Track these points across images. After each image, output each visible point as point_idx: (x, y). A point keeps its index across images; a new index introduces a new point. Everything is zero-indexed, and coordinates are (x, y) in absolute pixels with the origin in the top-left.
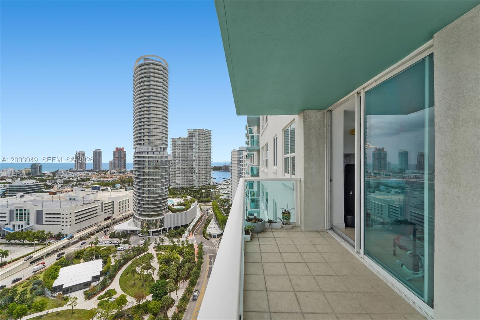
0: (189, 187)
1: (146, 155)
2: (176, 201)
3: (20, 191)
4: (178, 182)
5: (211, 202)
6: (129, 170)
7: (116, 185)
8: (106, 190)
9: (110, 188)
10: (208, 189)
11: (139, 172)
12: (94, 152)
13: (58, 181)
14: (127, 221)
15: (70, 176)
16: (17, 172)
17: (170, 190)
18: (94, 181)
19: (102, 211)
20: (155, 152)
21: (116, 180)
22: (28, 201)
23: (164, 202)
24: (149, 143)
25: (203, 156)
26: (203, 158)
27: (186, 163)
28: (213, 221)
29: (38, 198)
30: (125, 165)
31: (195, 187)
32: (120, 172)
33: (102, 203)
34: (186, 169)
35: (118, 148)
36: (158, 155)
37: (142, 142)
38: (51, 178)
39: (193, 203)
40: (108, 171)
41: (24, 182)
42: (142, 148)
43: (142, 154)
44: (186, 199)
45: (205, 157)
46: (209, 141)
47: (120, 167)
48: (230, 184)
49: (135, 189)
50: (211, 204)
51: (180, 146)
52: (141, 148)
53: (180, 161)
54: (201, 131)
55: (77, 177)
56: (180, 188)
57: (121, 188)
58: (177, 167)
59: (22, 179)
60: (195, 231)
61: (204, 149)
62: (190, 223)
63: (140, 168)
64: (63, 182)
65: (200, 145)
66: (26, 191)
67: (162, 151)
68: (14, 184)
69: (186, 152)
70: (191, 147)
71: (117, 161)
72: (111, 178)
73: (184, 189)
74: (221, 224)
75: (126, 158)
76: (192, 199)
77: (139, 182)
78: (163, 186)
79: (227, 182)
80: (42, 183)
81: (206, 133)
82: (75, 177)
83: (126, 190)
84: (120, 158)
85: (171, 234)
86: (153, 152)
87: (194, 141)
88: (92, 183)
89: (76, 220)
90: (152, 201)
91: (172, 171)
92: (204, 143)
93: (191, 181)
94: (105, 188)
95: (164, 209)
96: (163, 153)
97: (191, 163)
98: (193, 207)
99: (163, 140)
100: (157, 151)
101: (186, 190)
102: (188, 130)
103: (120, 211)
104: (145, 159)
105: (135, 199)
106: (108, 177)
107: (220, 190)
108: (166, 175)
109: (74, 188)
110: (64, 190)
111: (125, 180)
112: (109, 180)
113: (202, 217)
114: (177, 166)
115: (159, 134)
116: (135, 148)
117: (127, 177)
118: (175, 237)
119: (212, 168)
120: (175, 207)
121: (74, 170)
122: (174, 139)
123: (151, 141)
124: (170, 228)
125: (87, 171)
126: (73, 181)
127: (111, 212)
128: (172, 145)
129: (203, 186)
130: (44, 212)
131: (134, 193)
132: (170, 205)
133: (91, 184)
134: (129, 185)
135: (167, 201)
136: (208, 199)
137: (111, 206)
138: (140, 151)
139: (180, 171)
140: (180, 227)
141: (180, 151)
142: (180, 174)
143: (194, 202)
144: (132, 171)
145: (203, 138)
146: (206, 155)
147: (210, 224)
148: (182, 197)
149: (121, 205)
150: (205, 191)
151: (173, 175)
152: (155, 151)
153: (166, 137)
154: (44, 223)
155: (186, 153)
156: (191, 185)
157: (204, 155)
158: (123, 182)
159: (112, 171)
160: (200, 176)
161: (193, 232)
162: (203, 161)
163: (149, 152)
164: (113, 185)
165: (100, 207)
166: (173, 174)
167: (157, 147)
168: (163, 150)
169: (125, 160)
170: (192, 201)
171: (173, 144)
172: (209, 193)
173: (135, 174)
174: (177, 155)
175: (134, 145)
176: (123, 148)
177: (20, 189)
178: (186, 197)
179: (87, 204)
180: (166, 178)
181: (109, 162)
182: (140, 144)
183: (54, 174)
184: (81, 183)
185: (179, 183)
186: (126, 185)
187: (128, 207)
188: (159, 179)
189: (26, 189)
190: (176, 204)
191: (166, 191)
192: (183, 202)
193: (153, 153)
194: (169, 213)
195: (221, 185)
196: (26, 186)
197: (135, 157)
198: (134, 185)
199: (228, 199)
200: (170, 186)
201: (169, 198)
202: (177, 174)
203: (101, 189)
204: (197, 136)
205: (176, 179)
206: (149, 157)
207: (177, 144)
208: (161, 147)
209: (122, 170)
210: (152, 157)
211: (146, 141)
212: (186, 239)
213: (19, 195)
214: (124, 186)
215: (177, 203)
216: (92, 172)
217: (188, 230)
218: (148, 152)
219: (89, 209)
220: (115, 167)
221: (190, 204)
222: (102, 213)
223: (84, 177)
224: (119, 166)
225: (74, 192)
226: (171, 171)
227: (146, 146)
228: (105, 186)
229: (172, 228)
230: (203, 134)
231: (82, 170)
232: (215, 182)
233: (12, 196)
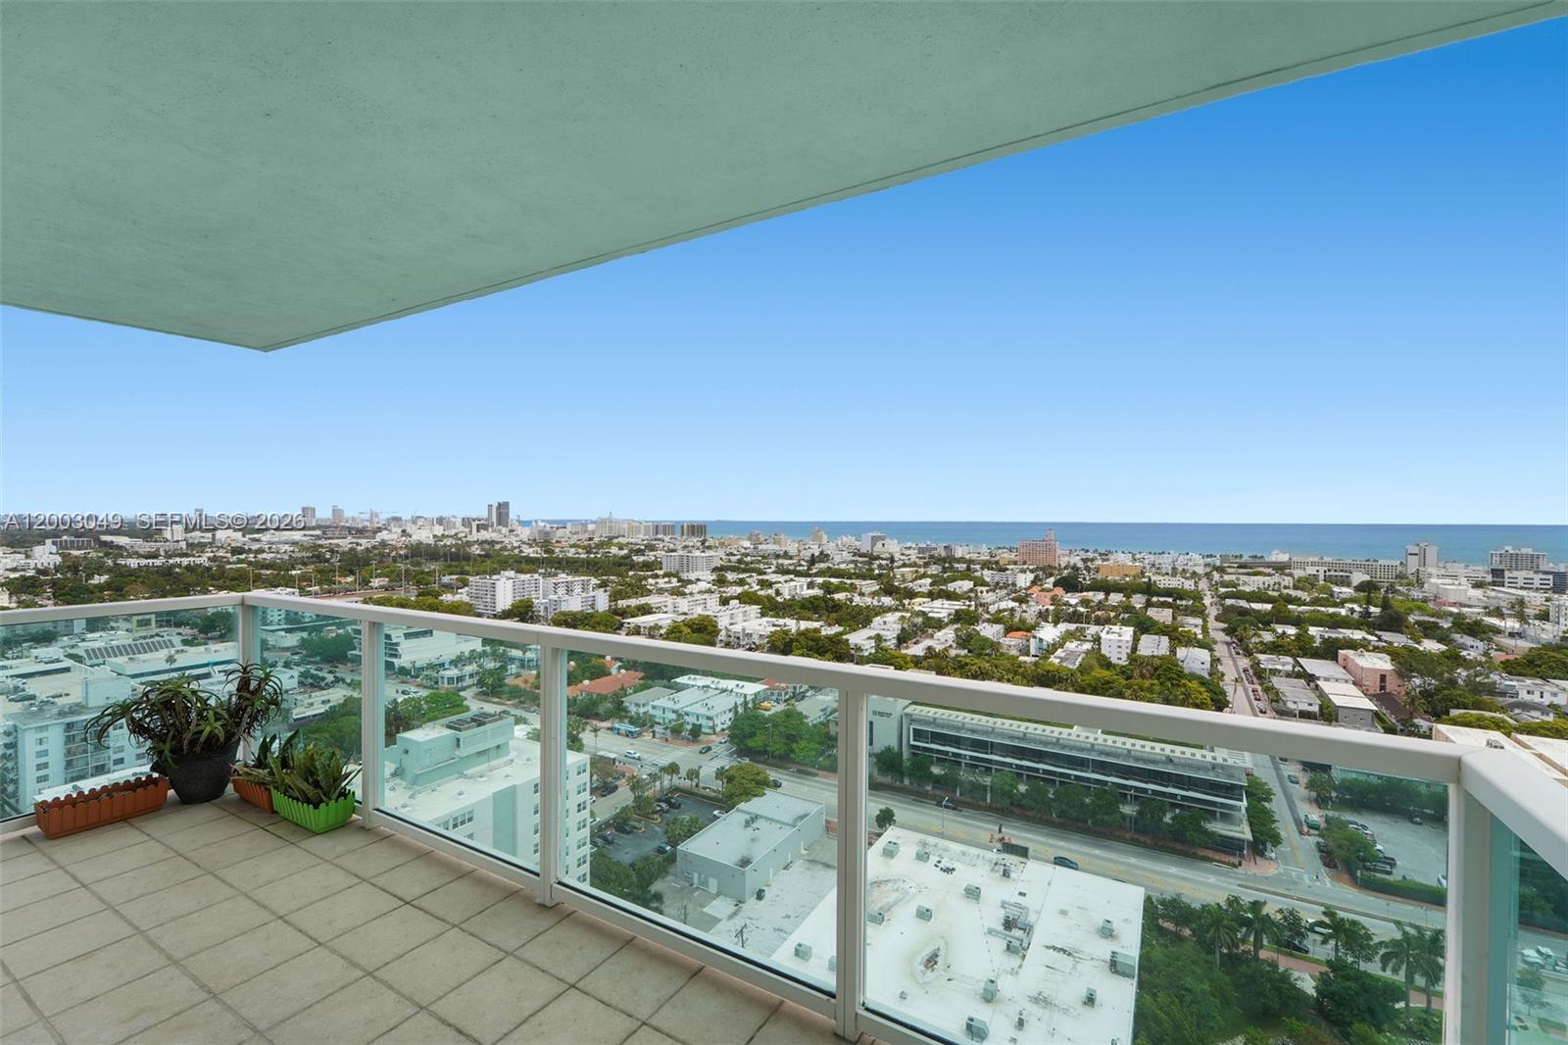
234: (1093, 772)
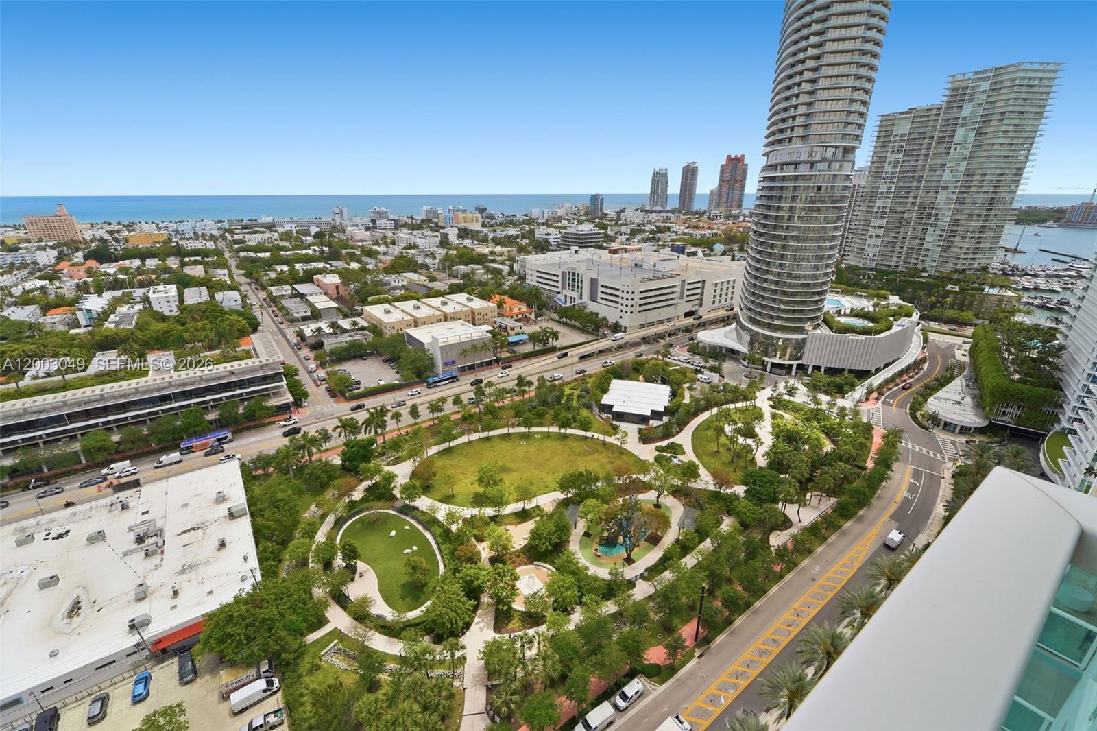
0: (903, 269)
1: (790, 172)
2: (849, 302)
3: (575, 242)
4: (870, 251)
5: (971, 325)
6: (746, 212)
7: (715, 246)
8: (694, 254)
9: (703, 252)
10: (974, 286)
11: (766, 217)
12: (684, 168)
13: (623, 229)
14: (724, 326)
15: (640, 220)
16: (574, 210)
17: (838, 272)
18: (676, 233)
19: (682, 297)
20: (817, 162)
21: (716, 235)
22: (583, 261)
23: (817, 302)
24: (804, 138)
25: (989, 172)
26: (987, 177)
27: (912, 195)
28: (958, 384)
29: (595, 258)
30: (741, 200)
31: (924, 270)
32: (728, 217)
33: (683, 281)
34: (906, 215)
35: (732, 157)
36: (823, 171)
37: (788, 134)
38: (613, 222)
39: (903, 319)
40: (705, 212)
41: (581, 227)
42: (785, 153)
43: (782, 169)
44: (882, 303)
45: (998, 172)
46: (1034, 109)
47: (729, 205)
48: (1080, 277)
49: (749, 259)
50: (970, 331)
51: (906, 138)
52: (781, 152)
53: (893, 190)
54: (1009, 73)
55: (650, 223)
56: (872, 269)
57: (723, 254)
58: (879, 207)
59: (580, 222)
60: (887, 394)
61: (1002, 144)
62: (878, 370)
63: (768, 208)
64: (629, 232)
65: (984, 130)
66: (582, 243)
67: (839, 158)
68: (570, 230)
69: (922, 157)
70: (946, 141)
71: (725, 191)
72: (709, 228)
73: (886, 274)
74: (988, 400)
75: (747, 182)
76: (901, 307)
77: (762, 243)
78: (822, 258)
79: (1067, 270)
80: (602, 231)
81: (1030, 79)
82: (647, 223)
83: (733, 260)
84: (732, 182)
85: (817, 381)
86: (812, 164)
87: (965, 118)
88: (674, 236)
89: (640, 305)
90: (784, 293)
91: (859, 218)
92: (1006, 122)
93: (915, 251)
94: (694, 249)
95: (812, 319)
96: (841, 166)
97: (931, 195)
98: (901, 328)
99: (849, 124)
100: (824, 160)
101: (891, 277)
102: (951, 79)
103: (714, 303)
104: (786, 184)
105: (746, 283)
106: (703, 227)
107: (1026, 295)
108: (836, 228)
109: (643, 246)
110: (628, 247)
111: (734, 236)
112: (703, 232)
113: (925, 362)
114: (879, 203)
115: (839, 106)
116: (767, 154)
117: (741, 229)
118: (826, 393)
119: (1016, 212)
120: (843, 320)
121: (648, 208)
122: (888, 118)
123: (814, 129)
124: (817, 368)
125: (668, 211)
126: (644, 231)
127: (698, 302)
128: (878, 137)
129: (956, 271)
130: (600, 283)
131: (746, 268)
132: (831, 312)
133: (672, 240)
134: (741, 250)
135: (822, 301)
136: (962, 314)
137: (698, 291)
138: (779, 161)
139: (885, 221)
140: (846, 372)
141: (901, 156)
142: (883, 230)
143: (909, 315)
144: (751, 215)
145: (1011, 102)
146: (1003, 165)
147: (945, 389)
148: (870, 297)
149: (718, 292)
150: (957, 289)
151: (860, 232)
152: (817, 159)
153: (859, 113)
154: (599, 301)
155: (920, 163)
156: (910, 266)
157: (993, 165)
158: (729, 239)
159: (713, 213)
160: (952, 239)
161: (881, 394)
162: (983, 190)
163: (799, 163)
164: (707, 244)
165: (677, 289)
166: (861, 227)
167: (827, 147)
168: (843, 156)
169: (742, 188)
170: (900, 313)
171: (883, 134)
172: (973, 296)
173: (756, 224)
174: (888, 168)
175: (766, 146)
176: (743, 156)
177: (575, 238)
178: (885, 298)
179: (659, 278)
180: (834, 238)
181: (709, 192)
182: (780, 141)
183: (619, 213)
184: (654, 237)
185: (871, 255)
186: (736, 247)
187: (732, 299)
188: (812, 239)
189: (582, 239)
190: (848, 312)
191: (826, 275)
192: (871, 309)
193: (812, 167)
194: (824, 331)
195: (1035, 276)
196: (583, 235)
197: (764, 178)
198: (749, 250)
199: (1051, 328)
200: (844, 261)
201: (831, 292)
202: (874, 227)
203: (687, 251)
204: (984, 98)
205: (867, 243)
206: (796, 178)
207: (894, 134)
208: (836, 147)
209: (733, 212)
210: (809, 178)
211: (799, 132)
212: (855, 406)
213: (574, 248)
214: (731, 250)
215: (852, 309)
216: (676, 215)
217: (865, 387)
218: (796, 164)
219: (661, 289)
220: (718, 205)
221: (892, 319)
222: (681, 301)
223: (662, 225)
224: (727, 202)
225: (642, 252)
226: (855, 217)
227: (797, 145)
228: (694, 245)
229: (822, 370)
230: (1017, 82)
231: (659, 208)
232: (1012, 264)
233: (567, 249)
234: (176, 402)
